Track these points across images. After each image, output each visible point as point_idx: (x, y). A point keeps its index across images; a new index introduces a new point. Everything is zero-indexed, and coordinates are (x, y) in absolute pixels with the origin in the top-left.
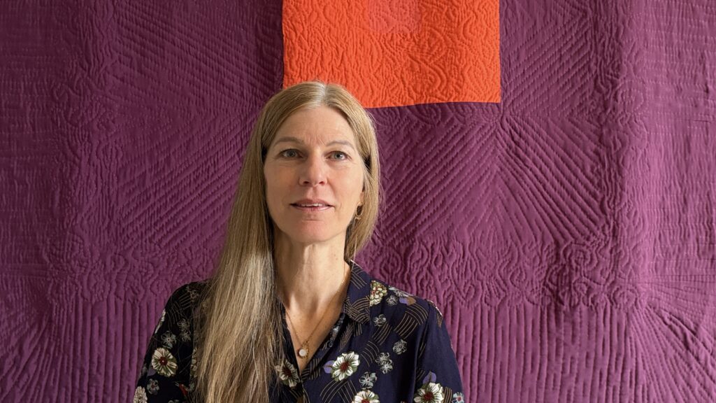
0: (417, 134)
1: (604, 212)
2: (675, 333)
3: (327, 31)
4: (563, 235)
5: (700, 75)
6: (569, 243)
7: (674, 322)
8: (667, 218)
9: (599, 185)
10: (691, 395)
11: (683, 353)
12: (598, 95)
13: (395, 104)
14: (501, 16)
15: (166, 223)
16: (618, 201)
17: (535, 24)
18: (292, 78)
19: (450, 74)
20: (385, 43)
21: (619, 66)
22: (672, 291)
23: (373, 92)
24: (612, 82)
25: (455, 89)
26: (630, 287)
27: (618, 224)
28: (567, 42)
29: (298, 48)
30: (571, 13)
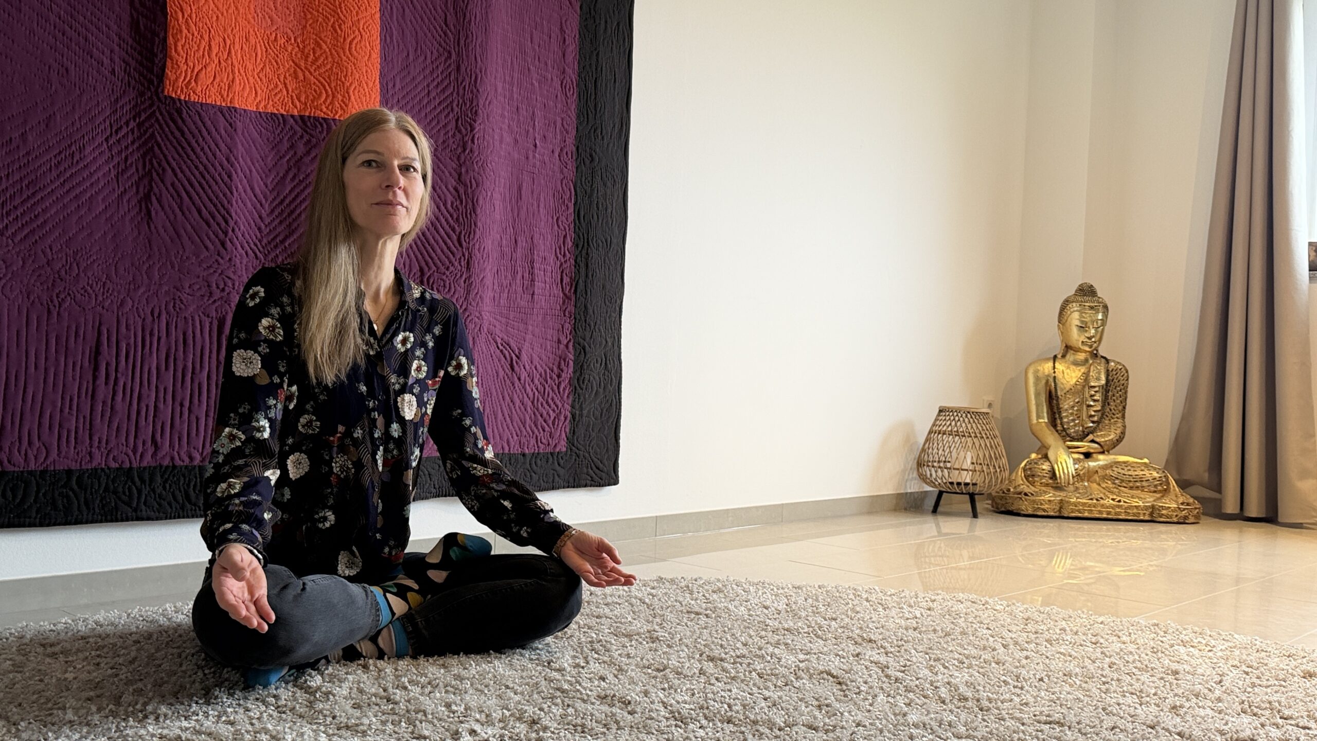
0: (301, 149)
1: (461, 245)
2: (505, 356)
3: (215, 18)
4: (427, 264)
5: (531, 130)
6: (431, 272)
7: (504, 347)
8: (503, 255)
9: (457, 219)
10: (514, 411)
11: (510, 374)
12: (458, 136)
13: (278, 110)
14: (381, 40)
15: (21, 214)
16: (472, 236)
17: (408, 54)
18: (177, 64)
19: (336, 89)
20: (268, 43)
21: (476, 111)
22: (504, 320)
23: (256, 93)
24: (471, 125)
25: (341, 106)
26: (477, 314)
27: (471, 257)
28: (434, 79)
29: (185, 31)
30: (438, 51)
